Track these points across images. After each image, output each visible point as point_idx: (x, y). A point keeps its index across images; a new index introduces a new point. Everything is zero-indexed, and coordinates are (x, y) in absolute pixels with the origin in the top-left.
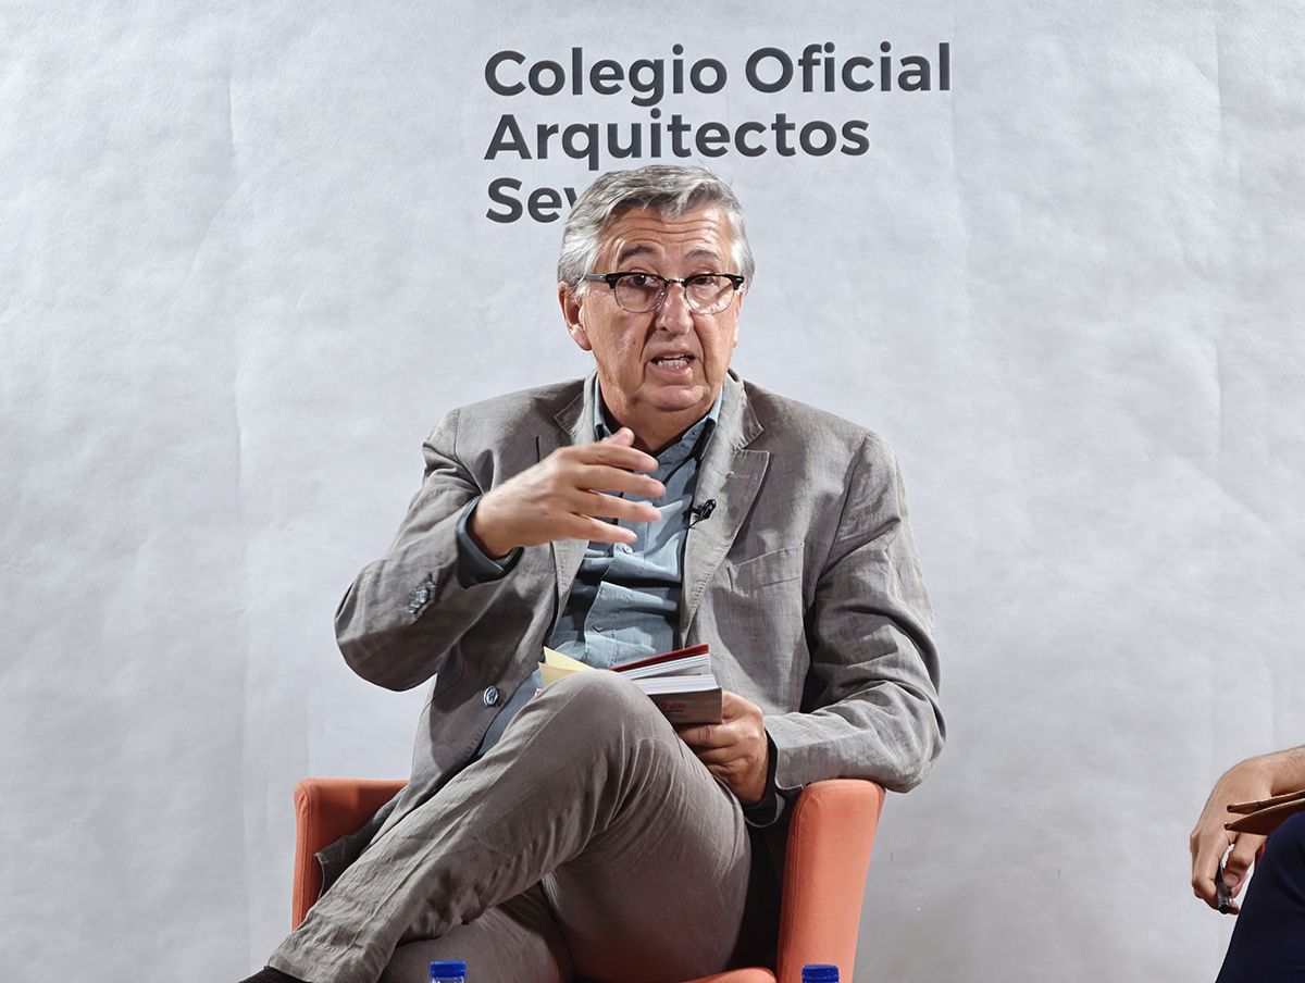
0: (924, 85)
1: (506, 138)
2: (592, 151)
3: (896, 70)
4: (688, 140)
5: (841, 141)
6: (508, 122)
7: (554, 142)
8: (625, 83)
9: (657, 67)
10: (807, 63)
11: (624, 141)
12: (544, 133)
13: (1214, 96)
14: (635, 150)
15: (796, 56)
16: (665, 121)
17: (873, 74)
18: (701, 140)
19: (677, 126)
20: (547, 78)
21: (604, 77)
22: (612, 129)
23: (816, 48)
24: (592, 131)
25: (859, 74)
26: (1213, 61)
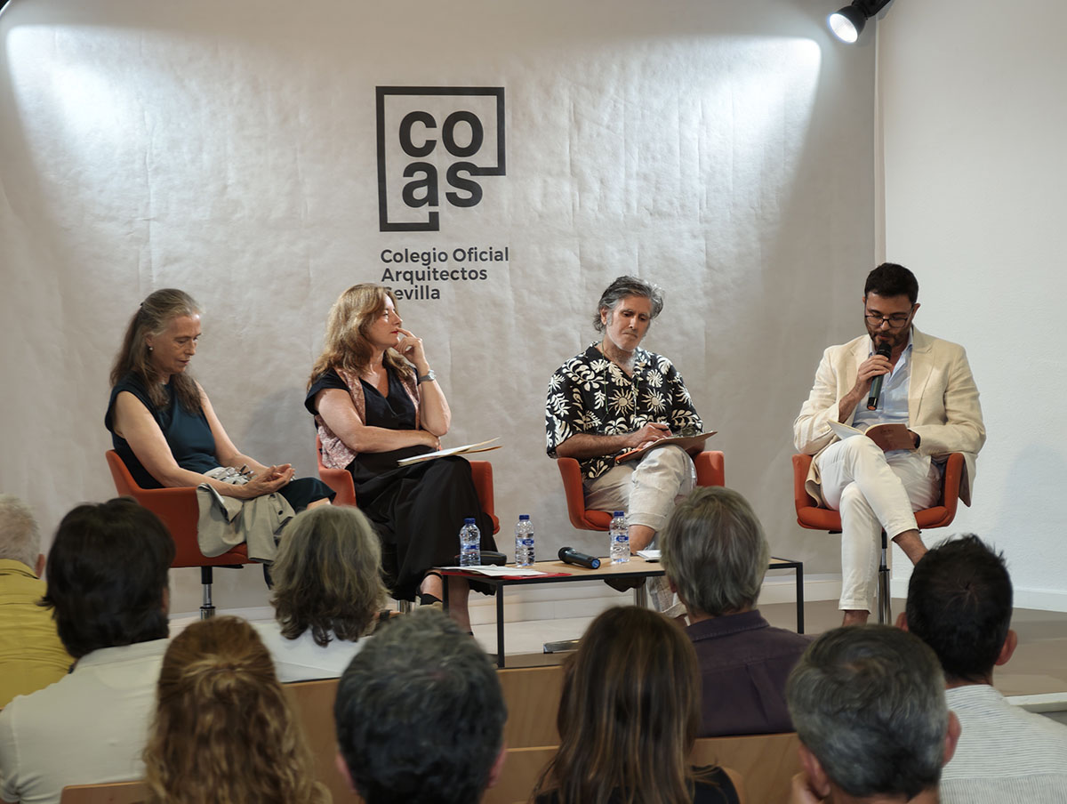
0: (501, 259)
1: (387, 275)
2: (411, 279)
3: (494, 255)
4: (438, 275)
5: (480, 275)
6: (388, 270)
7: (401, 276)
8: (420, 259)
9: (429, 254)
10: (470, 253)
11: (420, 276)
12: (398, 273)
13: (579, 262)
14: (423, 279)
15: (467, 251)
16: (431, 270)
17: (488, 256)
18: (441, 276)
19: (435, 272)
20: (398, 258)
21: (414, 257)
22: (417, 272)
23: (472, 249)
24: (411, 273)
25: (484, 256)
26: (578, 252)
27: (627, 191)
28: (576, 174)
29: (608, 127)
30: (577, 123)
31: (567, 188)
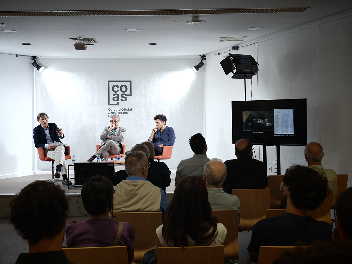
0: (130, 110)
5: (126, 113)
9: (117, 109)
12: (111, 113)
15: (124, 109)
18: (119, 113)
20: (111, 110)
21: (114, 110)
25: (127, 110)
27: (154, 99)
28: (145, 96)
29: (151, 87)
30: (145, 87)
31: (143, 98)
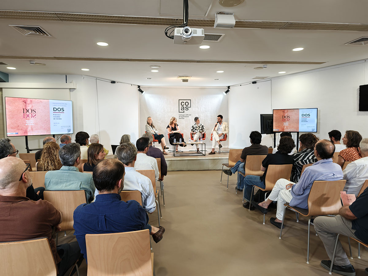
7: (181, 117)
19: (184, 116)
25: (189, 115)
27: (203, 109)
28: (198, 108)
29: (201, 103)
30: (198, 103)
31: (197, 109)
